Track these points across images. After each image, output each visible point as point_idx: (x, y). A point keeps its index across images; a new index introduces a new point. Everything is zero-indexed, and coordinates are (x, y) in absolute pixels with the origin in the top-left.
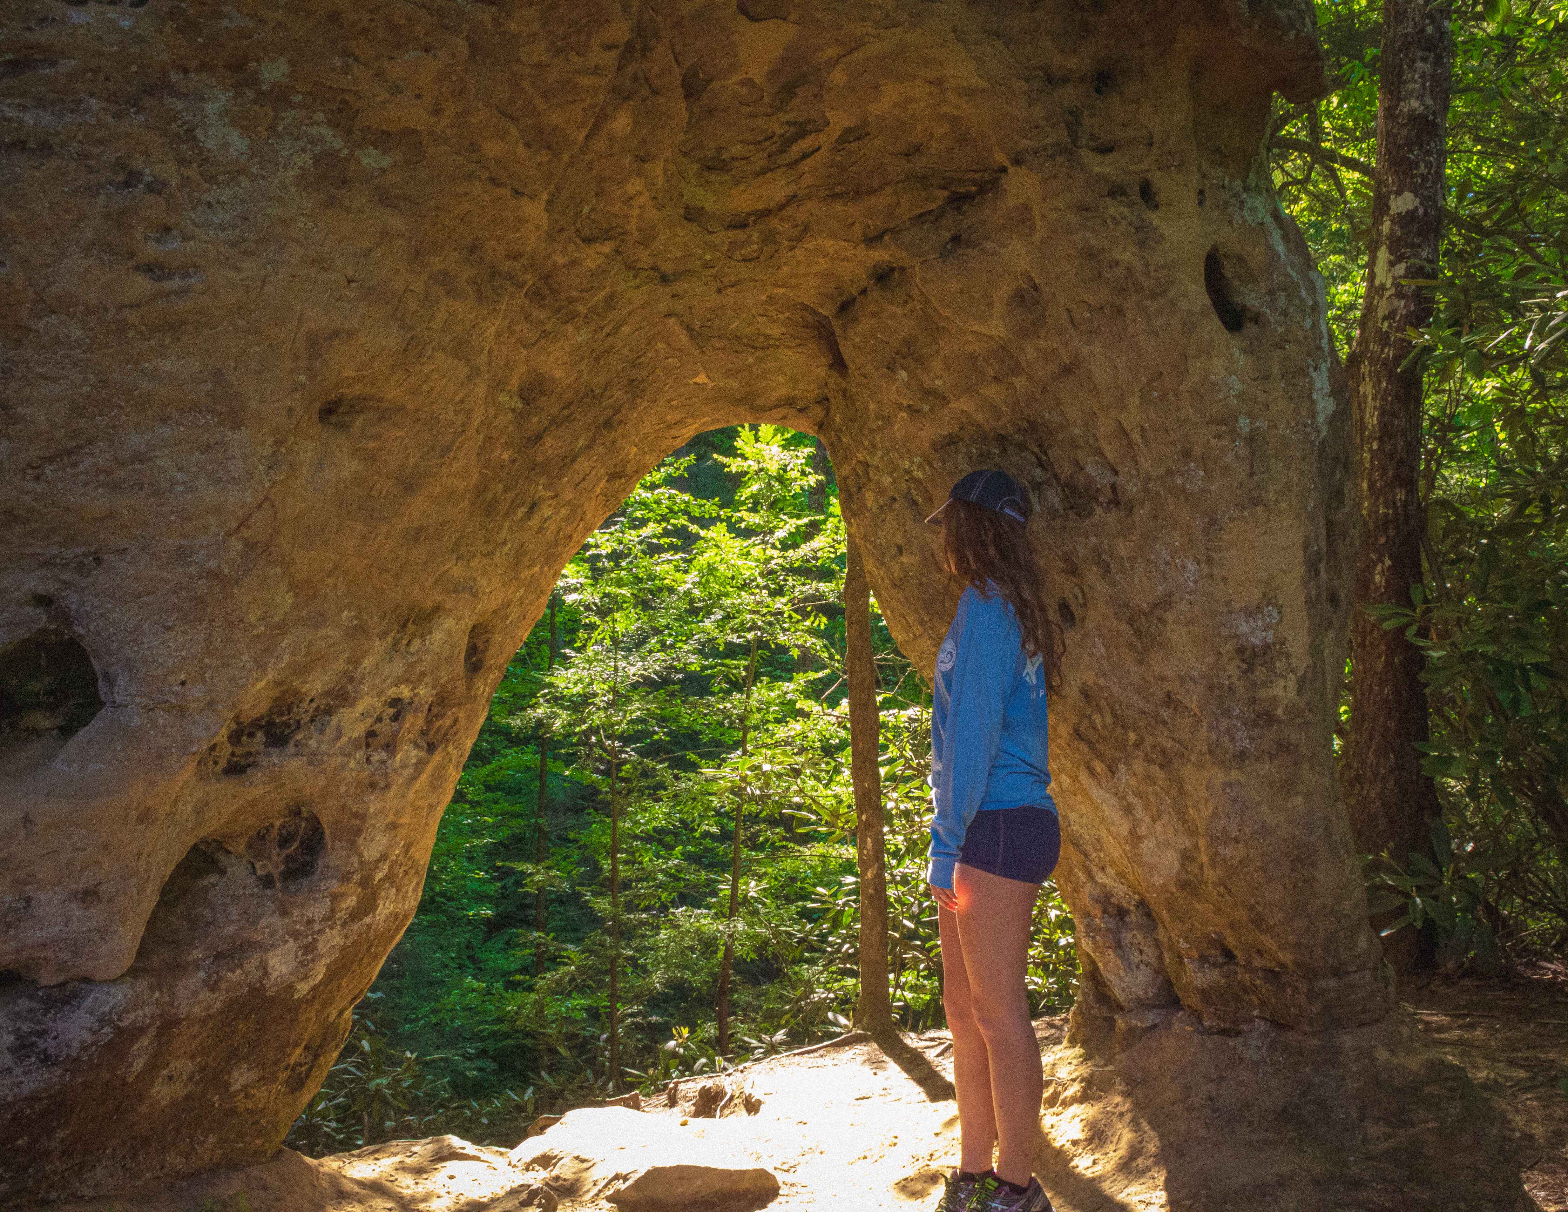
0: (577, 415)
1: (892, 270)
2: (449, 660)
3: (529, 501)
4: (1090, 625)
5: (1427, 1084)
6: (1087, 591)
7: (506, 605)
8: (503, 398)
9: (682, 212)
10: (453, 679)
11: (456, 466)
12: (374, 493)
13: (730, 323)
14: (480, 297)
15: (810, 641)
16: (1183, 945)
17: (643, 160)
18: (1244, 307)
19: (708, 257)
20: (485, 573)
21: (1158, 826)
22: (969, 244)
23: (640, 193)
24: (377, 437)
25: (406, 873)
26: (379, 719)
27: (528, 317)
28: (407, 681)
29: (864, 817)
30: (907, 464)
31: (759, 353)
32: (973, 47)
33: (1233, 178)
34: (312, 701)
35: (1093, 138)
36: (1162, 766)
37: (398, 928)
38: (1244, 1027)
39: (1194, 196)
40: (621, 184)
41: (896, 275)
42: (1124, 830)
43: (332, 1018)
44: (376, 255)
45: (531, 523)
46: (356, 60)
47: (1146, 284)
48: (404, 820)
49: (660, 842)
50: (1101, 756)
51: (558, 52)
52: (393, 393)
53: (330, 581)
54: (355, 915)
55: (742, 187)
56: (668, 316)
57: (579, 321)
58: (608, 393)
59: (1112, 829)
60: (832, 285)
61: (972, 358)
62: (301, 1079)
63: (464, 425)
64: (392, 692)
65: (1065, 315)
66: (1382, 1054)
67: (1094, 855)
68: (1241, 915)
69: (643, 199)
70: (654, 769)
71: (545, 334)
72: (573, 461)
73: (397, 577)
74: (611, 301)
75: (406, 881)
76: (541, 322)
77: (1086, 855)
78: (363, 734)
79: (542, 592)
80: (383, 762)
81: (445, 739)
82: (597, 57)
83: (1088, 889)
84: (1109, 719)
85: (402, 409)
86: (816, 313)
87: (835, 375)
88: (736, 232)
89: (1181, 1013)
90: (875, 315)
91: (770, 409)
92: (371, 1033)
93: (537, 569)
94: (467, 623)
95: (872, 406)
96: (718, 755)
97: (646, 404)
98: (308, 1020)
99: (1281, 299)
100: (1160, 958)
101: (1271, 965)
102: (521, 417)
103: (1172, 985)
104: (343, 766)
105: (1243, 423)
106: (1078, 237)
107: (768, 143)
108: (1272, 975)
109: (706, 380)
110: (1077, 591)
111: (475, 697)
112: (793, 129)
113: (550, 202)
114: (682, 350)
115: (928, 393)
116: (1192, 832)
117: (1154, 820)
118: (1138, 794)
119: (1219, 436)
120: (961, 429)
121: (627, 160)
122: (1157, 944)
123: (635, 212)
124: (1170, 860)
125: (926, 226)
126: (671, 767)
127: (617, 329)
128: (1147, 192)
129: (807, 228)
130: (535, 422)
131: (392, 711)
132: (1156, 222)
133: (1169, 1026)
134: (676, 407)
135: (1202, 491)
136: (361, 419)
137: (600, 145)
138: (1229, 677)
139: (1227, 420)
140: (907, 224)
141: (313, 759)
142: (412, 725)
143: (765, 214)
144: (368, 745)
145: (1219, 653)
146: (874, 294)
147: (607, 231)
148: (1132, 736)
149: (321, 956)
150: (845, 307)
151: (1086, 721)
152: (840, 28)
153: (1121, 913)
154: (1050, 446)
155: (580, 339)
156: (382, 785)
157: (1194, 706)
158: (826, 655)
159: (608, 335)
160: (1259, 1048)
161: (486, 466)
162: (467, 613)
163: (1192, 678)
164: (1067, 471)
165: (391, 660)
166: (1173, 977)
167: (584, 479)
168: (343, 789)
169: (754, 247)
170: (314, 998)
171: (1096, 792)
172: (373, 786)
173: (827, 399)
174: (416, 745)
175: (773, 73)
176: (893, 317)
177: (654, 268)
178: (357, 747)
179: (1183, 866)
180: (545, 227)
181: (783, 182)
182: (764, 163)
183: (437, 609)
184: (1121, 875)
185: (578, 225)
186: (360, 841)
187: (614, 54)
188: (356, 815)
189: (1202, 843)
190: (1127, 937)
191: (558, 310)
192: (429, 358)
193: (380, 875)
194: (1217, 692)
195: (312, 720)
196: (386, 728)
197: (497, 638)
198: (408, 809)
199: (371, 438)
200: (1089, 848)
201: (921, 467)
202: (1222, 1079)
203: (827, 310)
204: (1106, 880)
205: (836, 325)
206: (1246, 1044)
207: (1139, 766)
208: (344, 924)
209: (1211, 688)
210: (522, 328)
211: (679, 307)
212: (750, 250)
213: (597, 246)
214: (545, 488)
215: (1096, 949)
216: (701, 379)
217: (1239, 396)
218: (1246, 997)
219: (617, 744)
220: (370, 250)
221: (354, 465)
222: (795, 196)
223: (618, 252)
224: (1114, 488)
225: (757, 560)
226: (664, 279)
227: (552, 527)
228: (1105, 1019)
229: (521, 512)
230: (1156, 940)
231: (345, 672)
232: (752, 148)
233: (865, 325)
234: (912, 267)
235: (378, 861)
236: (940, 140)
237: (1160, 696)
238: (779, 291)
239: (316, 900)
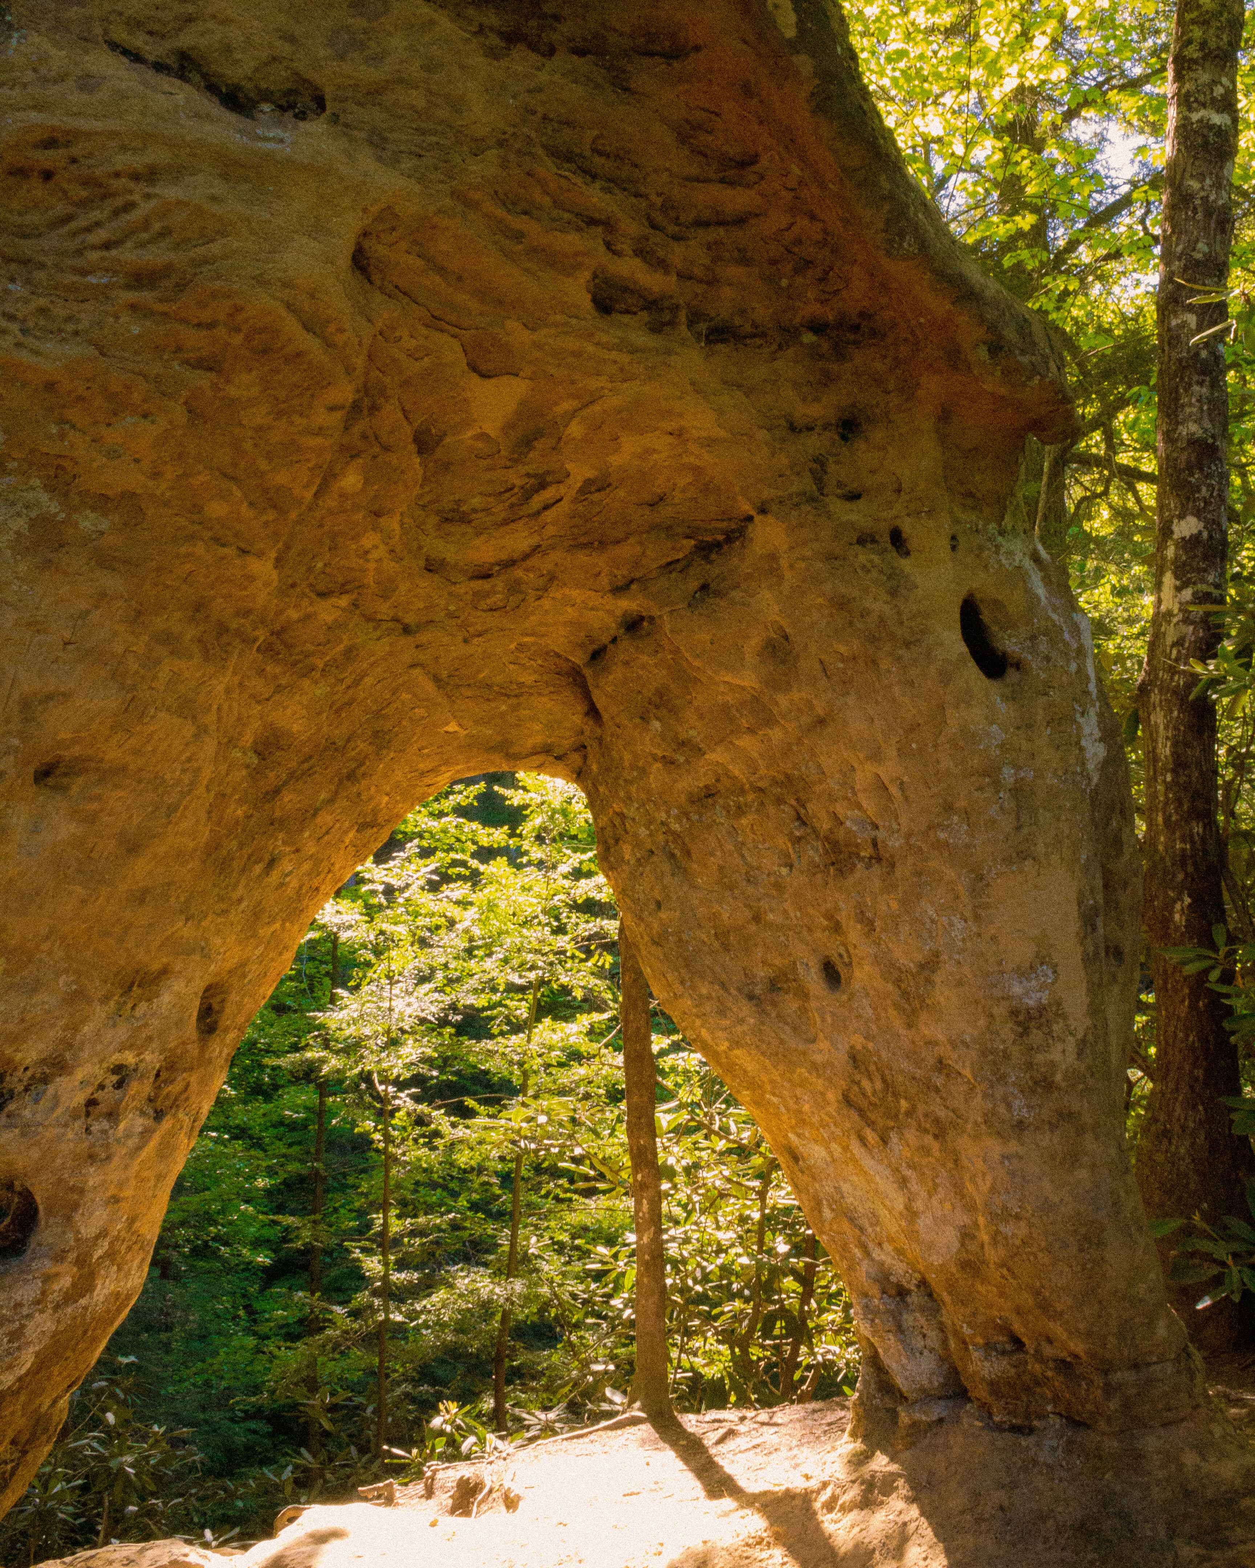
0: (317, 769)
1: (642, 618)
2: (179, 1023)
3: (267, 857)
4: (856, 985)
5: (1244, 1495)
6: (852, 951)
7: (243, 964)
8: (237, 754)
9: (422, 563)
10: (183, 1043)
11: (184, 825)
12: (94, 855)
13: (479, 671)
14: (207, 657)
15: (593, 981)
16: (966, 1330)
17: (377, 514)
18: (1004, 654)
19: (452, 608)
20: (218, 932)
21: (935, 1201)
22: (718, 594)
23: (376, 547)
24: (98, 798)
25: (129, 1248)
26: (101, 1087)
27: (261, 672)
28: (131, 1047)
29: (639, 1177)
30: (663, 816)
31: (514, 701)
32: (712, 397)
33: (987, 522)
34: (26, 1069)
35: (840, 484)
36: (936, 1137)
37: (119, 1311)
38: (1036, 1423)
39: (945, 543)
40: (356, 537)
41: (645, 624)
42: (899, 1203)
43: (45, 1407)
44: (95, 616)
45: (269, 880)
46: (73, 427)
47: (899, 632)
48: (128, 1193)
49: (445, 1188)
50: (871, 1124)
51: (280, 414)
52: (113, 754)
53: (45, 947)
54: (70, 1298)
55: (483, 538)
56: (413, 666)
57: (317, 675)
58: (352, 744)
59: (888, 1203)
60: (583, 634)
61: (725, 709)
62: (5, 1480)
63: (192, 783)
64: (116, 1058)
65: (818, 666)
66: (1190, 1459)
67: (870, 1230)
68: (1027, 1299)
69: (381, 552)
70: (430, 1115)
71: (279, 689)
72: (314, 815)
73: (121, 940)
74: (350, 654)
75: (129, 1257)
76: (275, 677)
77: (861, 1229)
78: (83, 1102)
79: (286, 948)
80: (104, 1132)
81: (175, 1105)
82: (322, 418)
83: (865, 1266)
84: (879, 1085)
85: (124, 768)
86: (567, 660)
87: (591, 723)
88: (480, 582)
89: (969, 1406)
90: (627, 663)
91: (527, 756)
92: (118, 1402)
93: (277, 925)
94: (199, 985)
95: (627, 756)
96: (498, 1101)
97: (392, 755)
98: (13, 1413)
99: (1043, 645)
100: (945, 1342)
101: (1063, 1355)
102: (256, 774)
103: (957, 1373)
104: (59, 1138)
105: (1008, 774)
106: (828, 587)
107: (507, 495)
108: (1065, 1366)
109: (457, 728)
110: (842, 950)
111: (210, 1061)
112: (532, 481)
113: (278, 560)
114: (427, 700)
115: (682, 744)
116: (970, 1208)
117: (930, 1196)
118: (911, 1166)
119: (980, 789)
120: (718, 780)
121: (359, 516)
122: (942, 1328)
123: (372, 566)
124: (948, 1238)
125: (674, 575)
126: (447, 1114)
127: (357, 683)
128: (897, 538)
129: (552, 578)
130: (272, 777)
131: (115, 1078)
132: (907, 569)
133: (958, 1420)
134: (428, 756)
135: (967, 846)
136: (81, 780)
137: (330, 502)
138: (1004, 1042)
139: (991, 772)
140: (654, 574)
141: (26, 1130)
142: (138, 1092)
143: (511, 563)
144: (88, 1114)
145: (991, 1016)
146: (625, 643)
147: (343, 585)
148: (904, 1104)
149: (28, 1344)
150: (597, 655)
151: (856, 1088)
152: (573, 382)
153: (902, 1293)
154: (809, 800)
155: (318, 692)
156: (103, 1156)
157: (967, 1072)
158: (610, 996)
159: (349, 687)
160: (1054, 1449)
161: (219, 824)
162: (198, 974)
163: (963, 1042)
164: (825, 825)
165: (114, 1026)
166: (959, 1365)
167: (327, 833)
168: (59, 1161)
169: (499, 596)
170: (20, 1388)
171: (868, 1163)
172: (92, 1158)
173: (585, 747)
174: (143, 1113)
175: (508, 427)
176: (643, 667)
177: (395, 619)
178: (75, 1117)
179: (963, 1245)
180: (275, 584)
181: (526, 534)
182: (503, 515)
183: (165, 971)
184: (900, 1252)
185: (312, 579)
186: (77, 1217)
187: (339, 415)
188: (72, 1189)
189: (981, 1220)
190: (908, 1319)
191: (294, 664)
192: (153, 717)
193: (99, 1253)
194: (991, 1057)
195: (26, 1090)
196: (107, 1096)
197: (234, 997)
198: (133, 1182)
199: (91, 799)
200: (865, 1223)
201: (678, 819)
202: (1014, 1485)
203: (579, 658)
204: (883, 1257)
205: (588, 672)
206: (1038, 1445)
207: (911, 1135)
208: (57, 1307)
209: (983, 1053)
210: (257, 685)
211: (422, 657)
212: (496, 599)
213: (333, 600)
214: (285, 843)
215: (874, 1333)
216: (452, 727)
217: (1002, 746)
218: (1038, 1390)
219: (391, 1089)
220: (88, 612)
221: (72, 827)
222: (539, 546)
223: (355, 605)
224: (875, 844)
225: (539, 896)
226: (407, 630)
227: (294, 883)
228: (888, 1410)
229: (258, 869)
230: (941, 1323)
231: (62, 1040)
232: (491, 499)
233: (617, 673)
234: (660, 617)
235: (97, 1237)
236: (683, 491)
237: (931, 1061)
238: (526, 639)
239: (26, 1281)
